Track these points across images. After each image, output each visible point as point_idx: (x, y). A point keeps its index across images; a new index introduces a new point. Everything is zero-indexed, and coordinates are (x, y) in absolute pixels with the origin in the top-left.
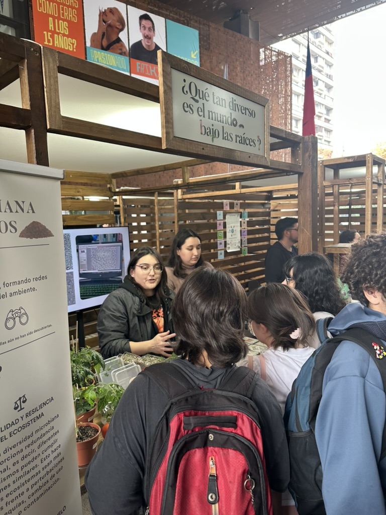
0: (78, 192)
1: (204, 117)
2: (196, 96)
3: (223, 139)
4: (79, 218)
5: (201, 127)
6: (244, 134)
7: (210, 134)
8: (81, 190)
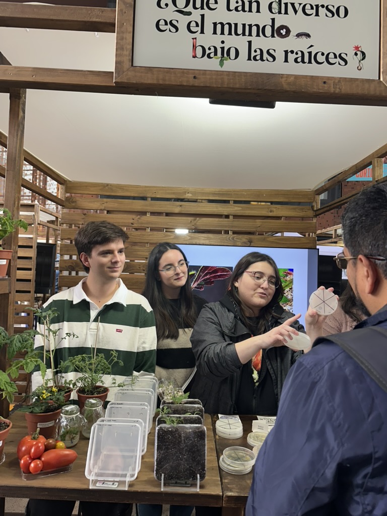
0: (271, 211)
1: (202, 32)
2: (187, 5)
3: (249, 59)
4: (268, 239)
5: (194, 47)
6: (312, 46)
7: (216, 54)
8: (275, 209)
